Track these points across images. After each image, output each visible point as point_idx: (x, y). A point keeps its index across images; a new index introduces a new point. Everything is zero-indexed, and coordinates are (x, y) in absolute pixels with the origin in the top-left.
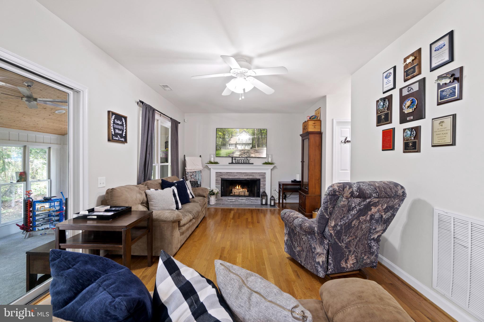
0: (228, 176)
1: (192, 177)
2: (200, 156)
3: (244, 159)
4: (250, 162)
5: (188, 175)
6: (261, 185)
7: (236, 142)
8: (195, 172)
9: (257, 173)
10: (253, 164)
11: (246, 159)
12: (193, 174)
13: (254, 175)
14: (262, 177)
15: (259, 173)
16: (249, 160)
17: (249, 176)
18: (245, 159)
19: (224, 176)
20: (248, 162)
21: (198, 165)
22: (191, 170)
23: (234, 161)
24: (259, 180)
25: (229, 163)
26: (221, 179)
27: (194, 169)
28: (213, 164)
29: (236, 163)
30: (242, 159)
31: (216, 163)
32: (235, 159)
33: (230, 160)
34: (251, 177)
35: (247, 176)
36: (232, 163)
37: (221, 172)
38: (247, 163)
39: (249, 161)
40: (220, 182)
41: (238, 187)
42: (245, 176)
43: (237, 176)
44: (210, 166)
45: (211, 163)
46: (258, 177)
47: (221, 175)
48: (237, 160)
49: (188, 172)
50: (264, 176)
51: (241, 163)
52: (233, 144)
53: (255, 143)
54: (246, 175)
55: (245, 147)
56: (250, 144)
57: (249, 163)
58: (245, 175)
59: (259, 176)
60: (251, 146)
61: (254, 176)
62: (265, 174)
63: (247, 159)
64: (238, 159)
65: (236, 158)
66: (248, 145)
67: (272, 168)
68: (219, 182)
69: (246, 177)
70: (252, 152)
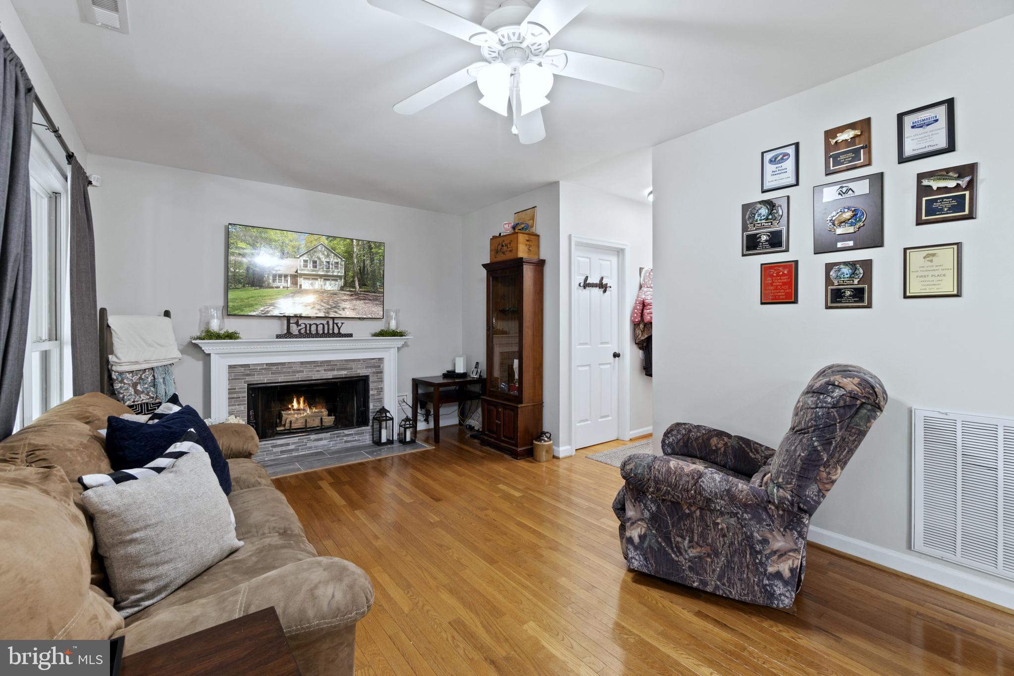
0: (272, 374)
1: (139, 388)
2: (167, 314)
3: (325, 322)
4: (343, 331)
5: (122, 382)
6: (371, 392)
7: (297, 272)
8: (152, 369)
9: (359, 360)
10: (351, 335)
11: (331, 322)
12: (140, 378)
13: (353, 365)
14: (374, 370)
15: (365, 360)
16: (339, 325)
17: (338, 370)
18: (328, 323)
19: (258, 374)
20: (336, 331)
21: (161, 346)
22: (137, 363)
23: (294, 329)
24: (365, 380)
25: (278, 336)
26: (248, 385)
27: (146, 361)
28: (224, 339)
29: (300, 335)
30: (318, 322)
31: (231, 336)
32: (297, 324)
33: (279, 327)
34: (343, 373)
35: (333, 370)
36: (289, 334)
37: (248, 365)
38: (333, 335)
39: (339, 329)
40: (246, 395)
41: (299, 403)
42: (325, 370)
43: (302, 372)
44: (208, 346)
45: (210, 335)
46: (362, 372)
47: (248, 372)
48: (303, 326)
49: (121, 373)
50: (379, 366)
51: (317, 335)
52: (286, 276)
53: (353, 277)
54: (330, 367)
55: (325, 284)
56: (340, 277)
57: (340, 335)
58: (326, 367)
59: (367, 367)
60: (341, 283)
61: (352, 369)
62: (382, 363)
63: (334, 323)
64: (307, 322)
65: (301, 322)
66: (333, 280)
67: (400, 346)
68: (240, 395)
69: (330, 375)
70: (345, 298)
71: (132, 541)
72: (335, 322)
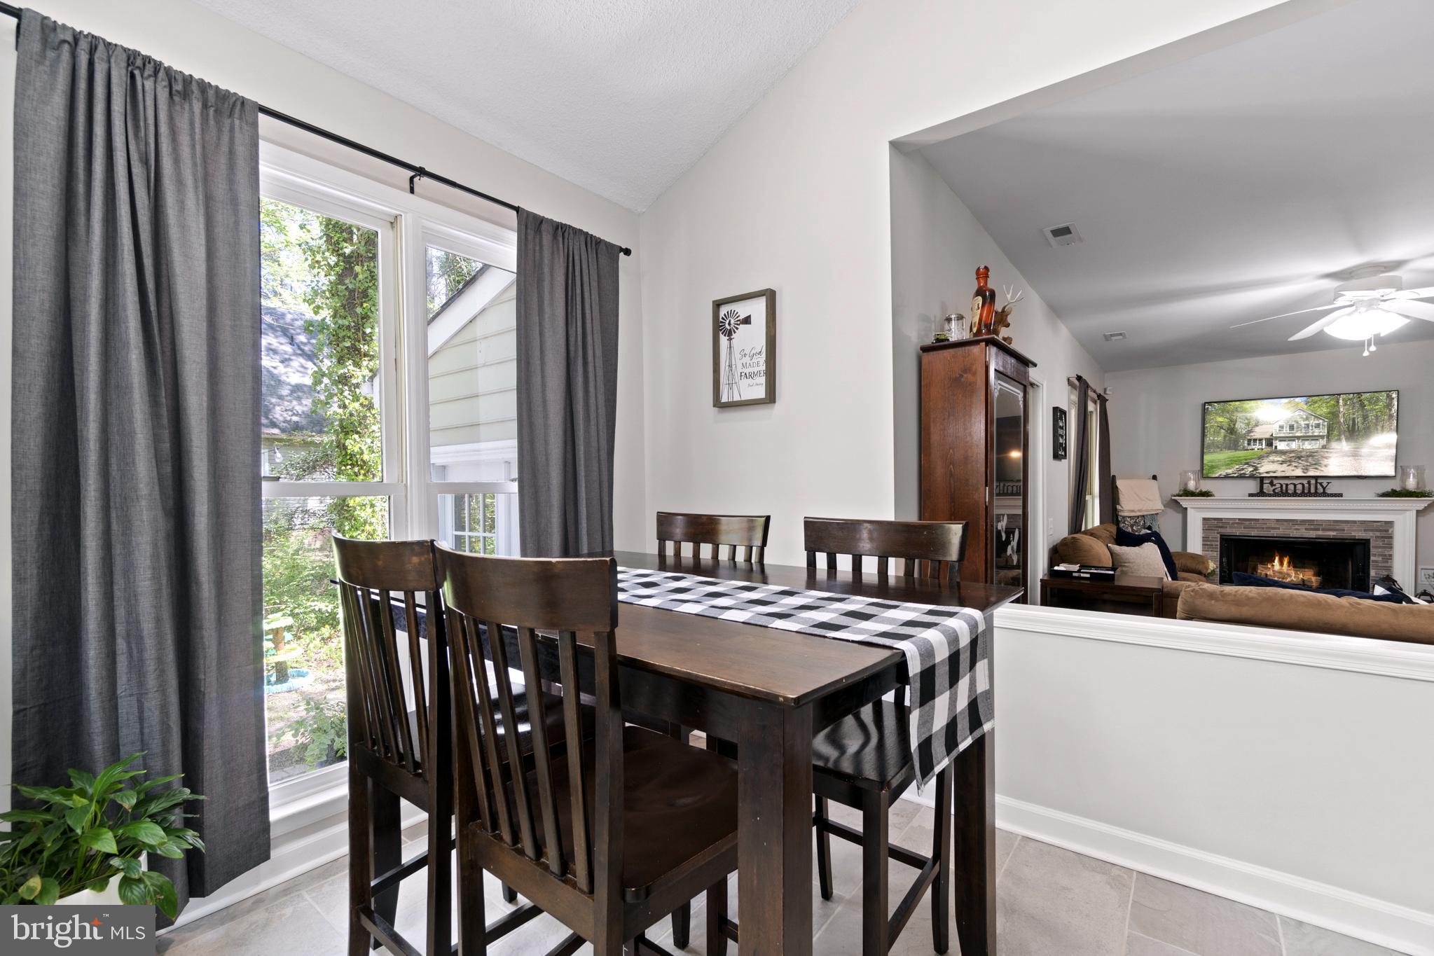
0: (1244, 528)
1: (1134, 528)
2: (1155, 478)
3: (1305, 482)
4: (1328, 491)
5: (1124, 523)
6: (1372, 558)
7: (1272, 435)
8: (1143, 516)
9: (1355, 522)
10: (1341, 495)
11: (1313, 482)
12: (1135, 522)
13: (1345, 527)
14: (1378, 534)
15: (1364, 522)
16: (1325, 485)
17: (1323, 530)
18: (1309, 483)
19: (1230, 527)
20: (1320, 490)
21: (1149, 500)
22: (1133, 511)
23: (1267, 488)
24: (1364, 543)
25: (1250, 495)
26: (1221, 535)
27: (1139, 511)
28: (1198, 496)
29: (1275, 494)
30: (1296, 482)
31: (1206, 494)
32: (1272, 484)
33: (1252, 486)
34: (1332, 534)
35: (1318, 530)
36: (1261, 493)
37: (1221, 519)
38: (1316, 494)
39: (1324, 489)
40: (1219, 543)
41: (1281, 564)
42: (1306, 529)
43: (1279, 529)
44: (1185, 502)
45: (1187, 493)
46: (1361, 535)
47: (1221, 525)
48: (1278, 486)
49: (1124, 517)
50: (1387, 531)
51: (1295, 494)
52: (1261, 440)
54: (1312, 527)
57: (1325, 494)
58: (1307, 526)
59: (1367, 531)
61: (1344, 530)
62: (1391, 527)
63: (1316, 483)
64: (1282, 482)
65: (1275, 482)
66: (1313, 440)
67: (1420, 508)
68: (1213, 543)
69: (1313, 534)
71: (1124, 566)
72: (1319, 481)
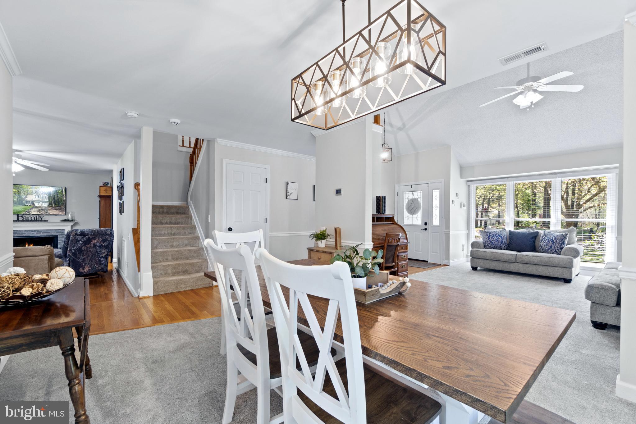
4: (44, 219)
6: (59, 242)
7: (33, 200)
9: (53, 230)
10: (47, 221)
13: (50, 232)
14: (60, 233)
15: (56, 230)
16: (42, 217)
17: (43, 233)
18: (36, 217)
20: (40, 219)
23: (21, 219)
24: (57, 237)
29: (23, 221)
30: (32, 216)
32: (22, 216)
34: (45, 234)
35: (41, 233)
36: (18, 220)
38: (39, 221)
39: (42, 219)
42: (36, 233)
43: (26, 233)
46: (55, 234)
48: (25, 217)
50: (63, 232)
52: (30, 201)
53: (52, 201)
54: (38, 232)
55: (43, 204)
56: (47, 201)
57: (42, 221)
59: (56, 233)
60: (48, 203)
62: (64, 231)
63: (39, 217)
64: (27, 216)
66: (45, 203)
67: (72, 225)
69: (39, 235)
70: (50, 209)
72: (40, 216)
